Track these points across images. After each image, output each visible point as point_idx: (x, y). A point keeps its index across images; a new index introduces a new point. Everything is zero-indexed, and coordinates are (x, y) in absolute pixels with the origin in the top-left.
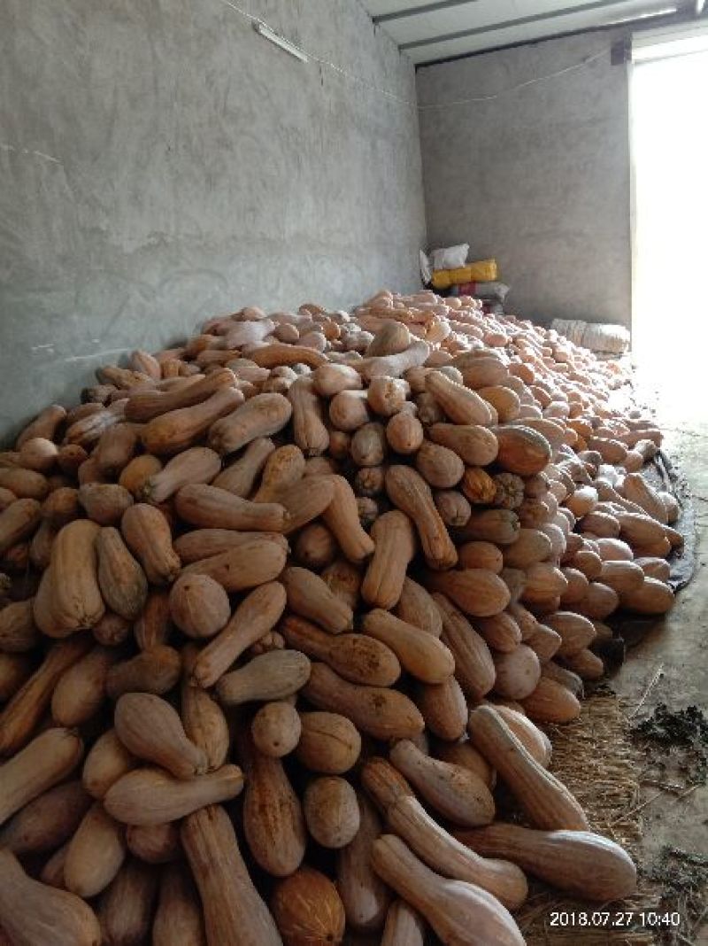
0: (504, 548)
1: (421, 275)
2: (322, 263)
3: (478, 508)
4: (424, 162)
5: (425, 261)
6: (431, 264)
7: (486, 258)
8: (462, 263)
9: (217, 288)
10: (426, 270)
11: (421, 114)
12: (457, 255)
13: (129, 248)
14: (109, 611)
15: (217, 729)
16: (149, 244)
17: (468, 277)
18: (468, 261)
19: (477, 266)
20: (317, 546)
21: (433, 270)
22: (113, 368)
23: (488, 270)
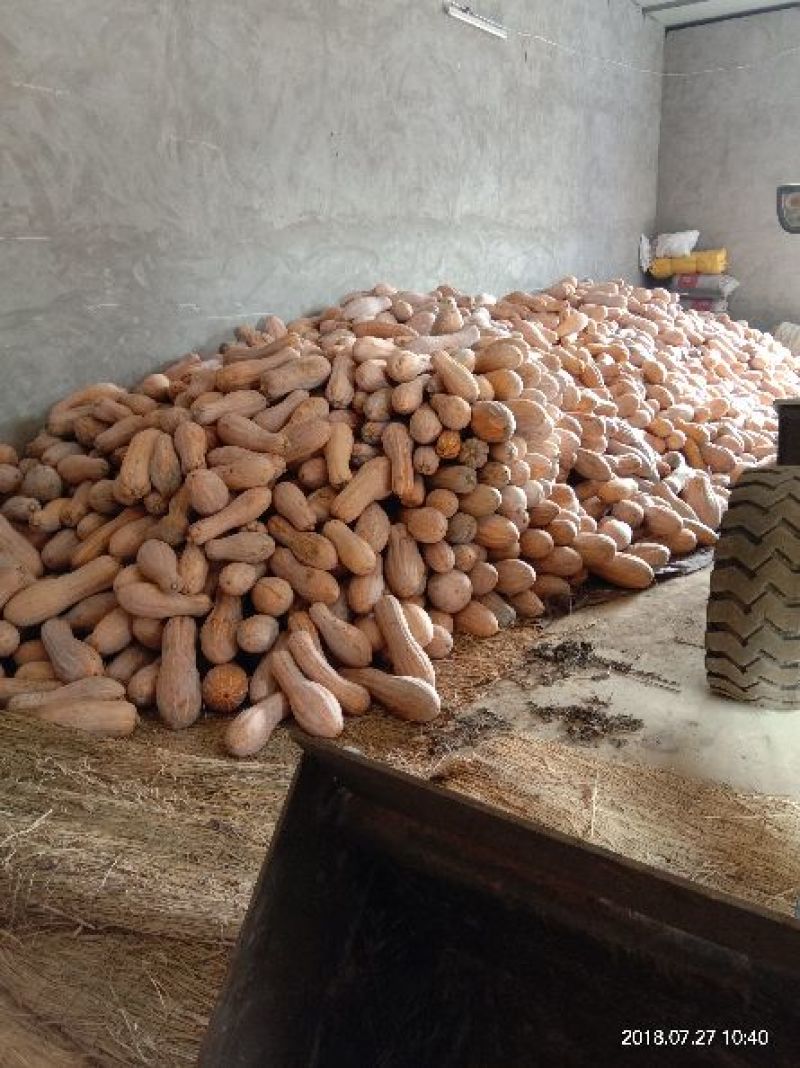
0: (460, 496)
1: (639, 261)
2: (498, 245)
3: (445, 463)
4: (662, 135)
5: (646, 246)
6: (653, 250)
7: (717, 248)
8: (687, 252)
9: (368, 265)
10: (646, 255)
11: (666, 83)
12: (684, 242)
13: (279, 225)
14: (154, 489)
15: (197, 568)
16: (301, 222)
17: (692, 267)
18: (695, 250)
19: (704, 256)
20: (311, 472)
21: (654, 258)
22: (250, 328)
23: (714, 261)
